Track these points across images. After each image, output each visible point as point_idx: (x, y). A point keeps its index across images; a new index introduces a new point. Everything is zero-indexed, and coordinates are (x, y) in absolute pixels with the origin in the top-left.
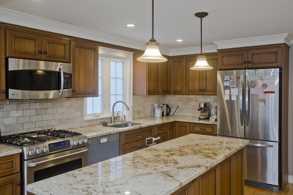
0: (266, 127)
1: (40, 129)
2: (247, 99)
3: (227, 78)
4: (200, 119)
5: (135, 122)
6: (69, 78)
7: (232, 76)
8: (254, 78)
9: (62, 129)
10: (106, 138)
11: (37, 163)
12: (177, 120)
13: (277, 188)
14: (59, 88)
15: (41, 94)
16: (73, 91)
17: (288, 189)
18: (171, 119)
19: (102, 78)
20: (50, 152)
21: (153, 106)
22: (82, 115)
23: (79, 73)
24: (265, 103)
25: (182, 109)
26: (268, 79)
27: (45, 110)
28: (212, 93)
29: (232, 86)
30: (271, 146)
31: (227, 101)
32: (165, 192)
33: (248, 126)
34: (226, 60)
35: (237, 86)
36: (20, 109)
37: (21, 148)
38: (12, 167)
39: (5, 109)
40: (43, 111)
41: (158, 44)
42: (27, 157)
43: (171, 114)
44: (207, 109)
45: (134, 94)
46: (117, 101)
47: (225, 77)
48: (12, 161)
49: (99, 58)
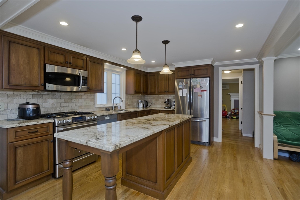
0: (202, 110)
1: (67, 111)
2: (192, 97)
3: (180, 83)
4: (165, 108)
5: (127, 109)
6: (85, 79)
7: (183, 82)
8: (196, 83)
9: (81, 111)
10: (109, 117)
11: (64, 128)
12: (152, 109)
13: (208, 144)
14: (79, 85)
15: (69, 88)
16: (88, 88)
17: (214, 145)
18: (148, 109)
19: (107, 83)
20: (73, 122)
21: (138, 101)
22: (94, 105)
23: (92, 77)
24: (201, 97)
25: (155, 103)
26: (203, 83)
27: (71, 100)
28: (172, 93)
29: (184, 88)
30: (205, 121)
31: (180, 96)
32: (144, 135)
33: (192, 110)
34: (180, 74)
35: (186, 88)
36: (54, 98)
37: (53, 119)
38: (48, 131)
39: (44, 98)
40: (69, 101)
41: (140, 52)
42: (57, 125)
43: (149, 106)
44: (169, 102)
45: (126, 94)
46: (116, 96)
47: (179, 83)
48: (48, 127)
49: (105, 71)
